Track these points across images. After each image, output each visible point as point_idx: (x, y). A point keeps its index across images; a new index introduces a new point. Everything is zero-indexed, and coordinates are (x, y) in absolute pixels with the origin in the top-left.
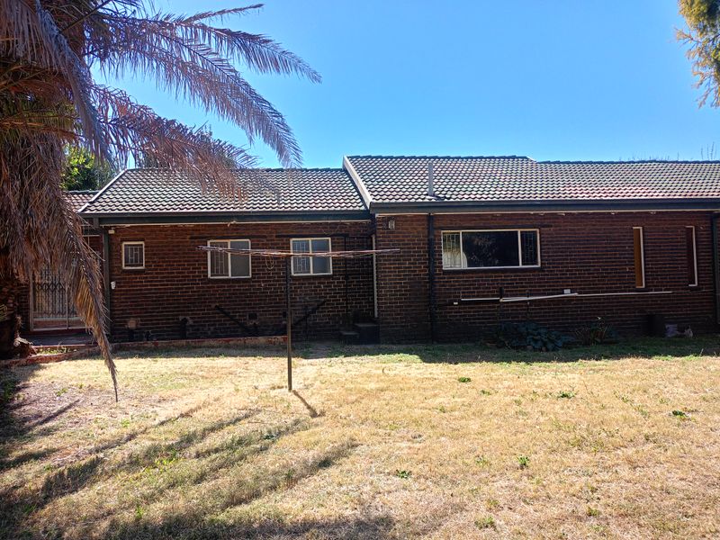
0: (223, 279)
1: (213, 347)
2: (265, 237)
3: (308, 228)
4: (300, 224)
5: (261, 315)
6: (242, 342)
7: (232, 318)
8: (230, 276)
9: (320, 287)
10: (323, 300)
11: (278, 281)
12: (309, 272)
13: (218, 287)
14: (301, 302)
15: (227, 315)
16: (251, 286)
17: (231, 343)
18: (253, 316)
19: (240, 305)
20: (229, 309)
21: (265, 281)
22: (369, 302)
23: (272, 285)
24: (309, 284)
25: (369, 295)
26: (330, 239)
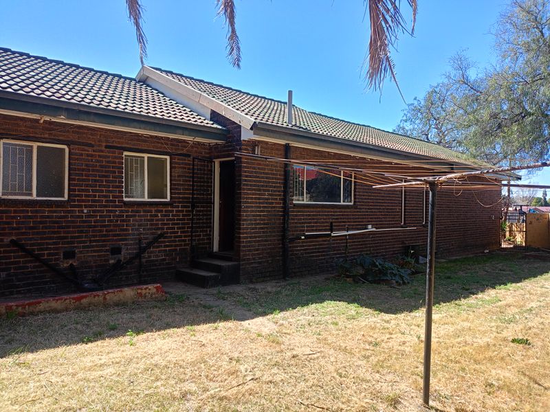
0: (26, 201)
1: (56, 311)
2: (91, 146)
3: (145, 141)
4: (137, 135)
5: (81, 252)
6: (101, 298)
7: (37, 258)
8: (34, 197)
9: (157, 216)
10: (159, 232)
11: (105, 206)
12: (144, 197)
13: (15, 212)
14: (134, 234)
15: (29, 253)
16: (69, 212)
17: (84, 301)
18: (70, 255)
19: (50, 238)
20: (32, 245)
21: (91, 206)
22: (207, 235)
23: (99, 211)
24: (144, 211)
25: (207, 227)
26: (168, 158)
